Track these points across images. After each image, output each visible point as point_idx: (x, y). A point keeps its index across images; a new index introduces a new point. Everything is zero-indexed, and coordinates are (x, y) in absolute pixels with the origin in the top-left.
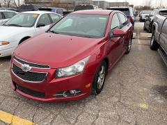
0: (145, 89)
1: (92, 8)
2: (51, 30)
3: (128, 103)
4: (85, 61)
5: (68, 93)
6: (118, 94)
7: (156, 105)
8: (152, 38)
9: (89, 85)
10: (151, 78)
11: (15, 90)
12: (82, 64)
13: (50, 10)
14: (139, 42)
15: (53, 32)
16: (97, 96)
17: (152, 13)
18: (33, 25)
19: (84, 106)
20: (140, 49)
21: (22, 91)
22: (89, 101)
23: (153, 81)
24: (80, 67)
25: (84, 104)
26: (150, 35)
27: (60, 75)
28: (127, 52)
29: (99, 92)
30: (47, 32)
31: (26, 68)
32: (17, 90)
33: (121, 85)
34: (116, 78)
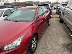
8: (59, 17)
9: (26, 52)
10: (61, 39)
14: (54, 19)
20: (55, 23)
27: (5, 49)
28: (49, 25)
30: (5, 20)
33: (46, 45)
34: (43, 41)
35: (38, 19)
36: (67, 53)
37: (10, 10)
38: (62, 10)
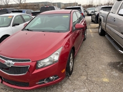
0: (103, 66)
2: (26, 28)
4: (59, 52)
5: (48, 79)
6: (85, 73)
8: (99, 27)
9: (64, 70)
10: (105, 57)
11: (2, 82)
12: (57, 54)
14: (91, 30)
15: (28, 30)
16: (70, 77)
17: (96, 9)
18: (9, 25)
19: (62, 88)
20: (92, 36)
23: (107, 59)
24: (56, 57)
26: (97, 25)
27: (40, 66)
28: (84, 40)
30: (23, 30)
31: (9, 64)
32: (4, 82)
33: (86, 65)
34: (81, 60)
36: (116, 73)
37: (21, 15)
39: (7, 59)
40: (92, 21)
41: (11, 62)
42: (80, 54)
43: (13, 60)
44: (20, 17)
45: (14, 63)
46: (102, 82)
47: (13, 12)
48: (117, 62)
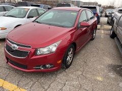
0: (102, 66)
1: (69, 6)
3: (88, 76)
4: (57, 44)
5: (44, 66)
6: (81, 69)
7: (109, 78)
8: (111, 29)
9: (60, 61)
10: (107, 58)
11: (7, 63)
12: (55, 46)
13: (39, 6)
14: (102, 32)
15: (37, 22)
16: (66, 70)
20: (102, 37)
21: (12, 64)
22: (60, 73)
23: (109, 61)
25: (56, 75)
27: (39, 53)
28: (92, 39)
29: (68, 67)
30: (33, 22)
33: (85, 63)
35: (79, 26)
36: (112, 75)
38: (116, 19)
39: (13, 43)
40: (108, 23)
41: (16, 46)
42: (83, 52)
43: (18, 45)
44: (35, 10)
45: (18, 47)
46: (95, 80)
47: (32, 5)
48: (118, 65)
